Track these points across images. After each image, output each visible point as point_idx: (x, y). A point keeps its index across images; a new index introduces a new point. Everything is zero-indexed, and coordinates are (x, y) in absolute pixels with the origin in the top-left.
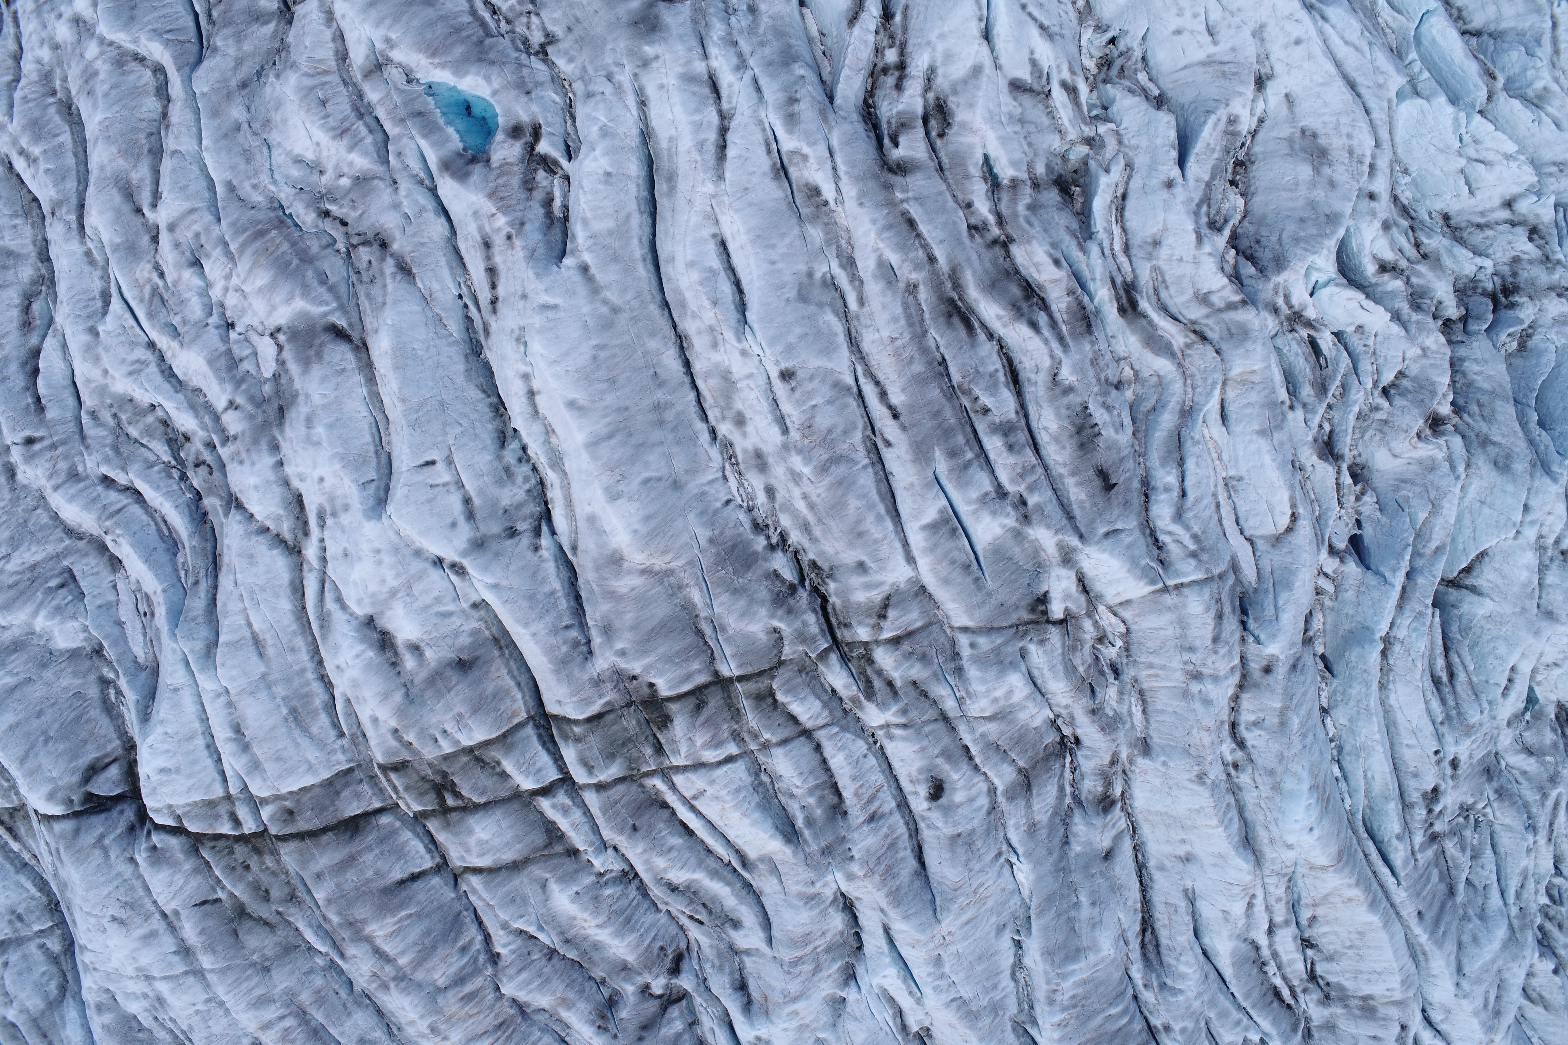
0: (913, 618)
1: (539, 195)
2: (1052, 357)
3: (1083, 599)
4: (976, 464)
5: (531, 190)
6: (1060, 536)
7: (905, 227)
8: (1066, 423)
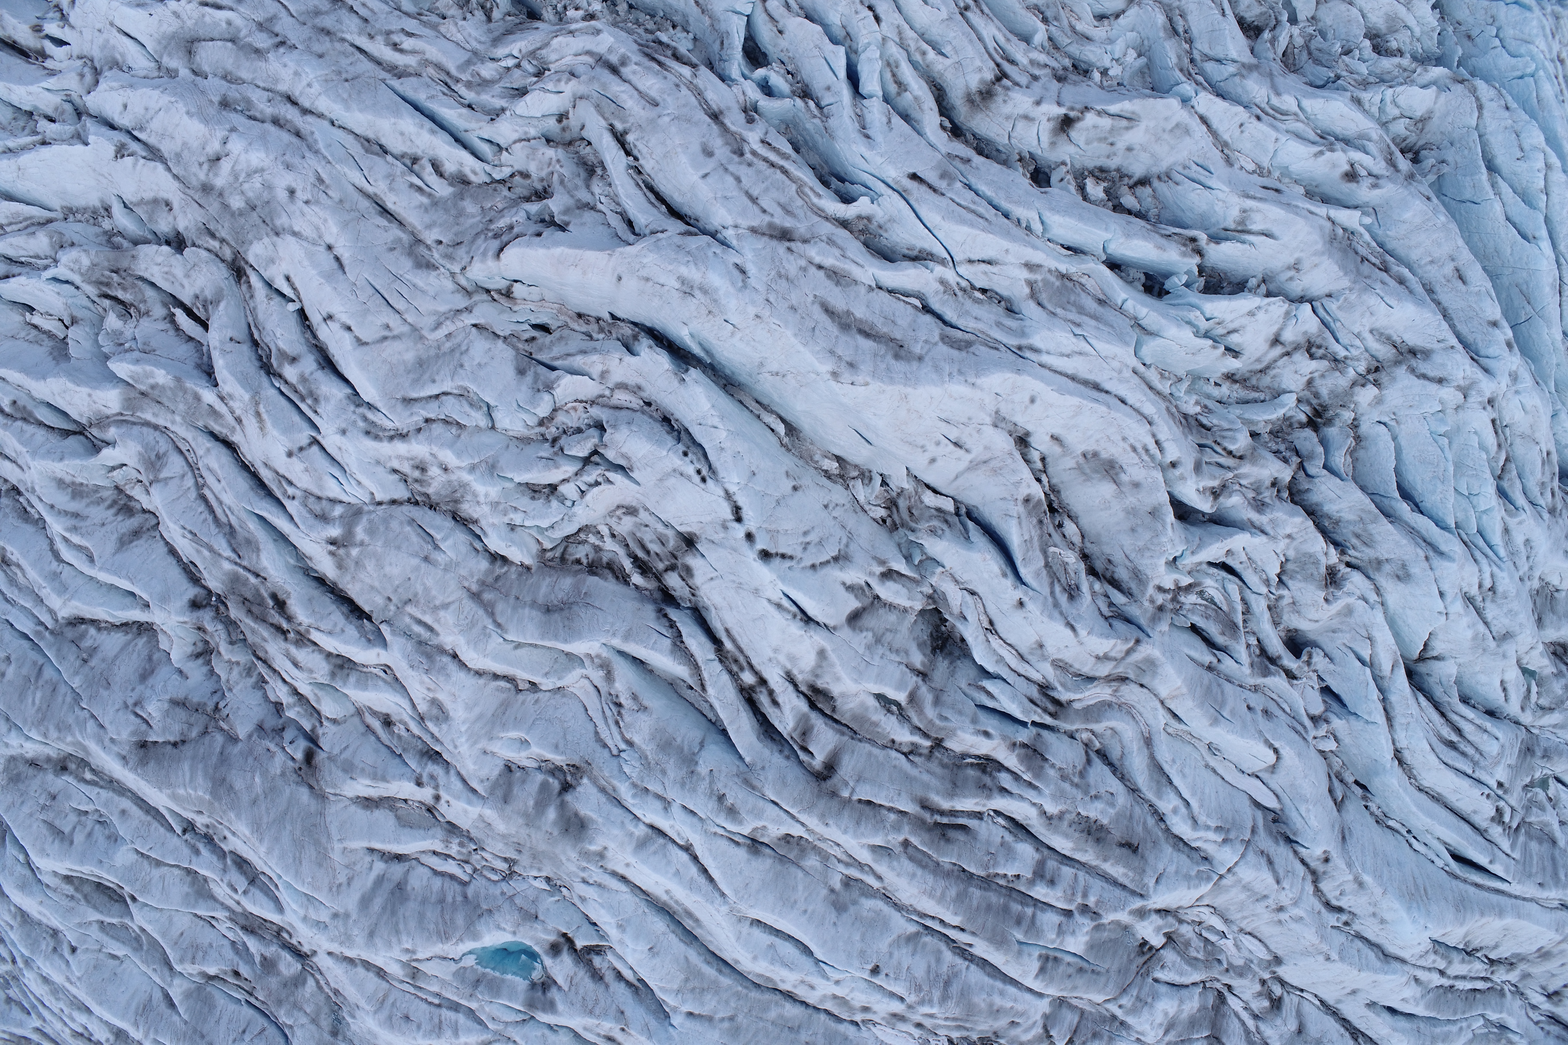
0: (1070, 1019)
1: (609, 977)
2: (1034, 804)
3: (1170, 919)
4: (1039, 913)
5: (601, 978)
6: (1128, 909)
7: (867, 809)
8: (1077, 835)
